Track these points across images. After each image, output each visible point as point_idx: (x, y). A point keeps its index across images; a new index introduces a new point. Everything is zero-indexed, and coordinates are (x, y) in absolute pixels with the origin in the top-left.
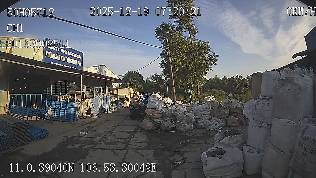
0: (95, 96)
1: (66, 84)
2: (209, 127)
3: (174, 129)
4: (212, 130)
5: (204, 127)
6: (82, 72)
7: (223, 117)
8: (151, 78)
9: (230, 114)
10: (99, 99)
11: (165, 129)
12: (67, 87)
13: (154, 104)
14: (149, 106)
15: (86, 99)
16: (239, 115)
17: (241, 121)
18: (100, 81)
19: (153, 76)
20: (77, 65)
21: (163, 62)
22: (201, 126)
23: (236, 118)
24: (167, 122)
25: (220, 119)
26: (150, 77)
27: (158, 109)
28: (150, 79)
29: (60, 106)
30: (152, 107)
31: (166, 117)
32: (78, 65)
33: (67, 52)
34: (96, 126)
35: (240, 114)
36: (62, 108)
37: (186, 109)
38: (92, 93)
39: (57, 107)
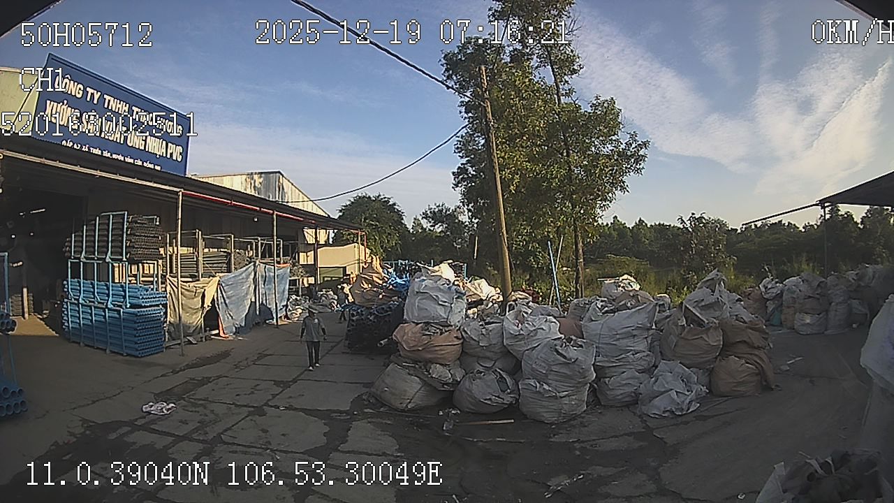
0: (236, 269)
1: (125, 223)
2: (650, 401)
3: (512, 410)
4: (666, 415)
5: (627, 399)
6: (181, 183)
7: (703, 360)
8: (426, 216)
9: (727, 349)
10: (248, 277)
11: (472, 408)
12: (129, 232)
13: (433, 304)
14: (412, 313)
15: (201, 279)
16: (756, 352)
17: (761, 373)
18: (256, 220)
19: (431, 212)
20: (165, 160)
21: (462, 170)
22: (620, 397)
23: (747, 363)
24: (480, 378)
25: (689, 368)
26: (423, 213)
27: (446, 324)
28: (422, 221)
29: (108, 300)
30: (425, 317)
31: (479, 357)
32: (169, 156)
33: (127, 109)
34: (219, 377)
35: (759, 348)
36: (114, 305)
37: (559, 330)
38: (226, 256)
39: (99, 303)
